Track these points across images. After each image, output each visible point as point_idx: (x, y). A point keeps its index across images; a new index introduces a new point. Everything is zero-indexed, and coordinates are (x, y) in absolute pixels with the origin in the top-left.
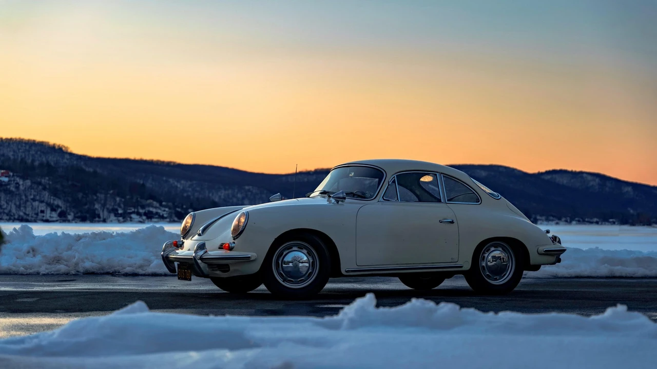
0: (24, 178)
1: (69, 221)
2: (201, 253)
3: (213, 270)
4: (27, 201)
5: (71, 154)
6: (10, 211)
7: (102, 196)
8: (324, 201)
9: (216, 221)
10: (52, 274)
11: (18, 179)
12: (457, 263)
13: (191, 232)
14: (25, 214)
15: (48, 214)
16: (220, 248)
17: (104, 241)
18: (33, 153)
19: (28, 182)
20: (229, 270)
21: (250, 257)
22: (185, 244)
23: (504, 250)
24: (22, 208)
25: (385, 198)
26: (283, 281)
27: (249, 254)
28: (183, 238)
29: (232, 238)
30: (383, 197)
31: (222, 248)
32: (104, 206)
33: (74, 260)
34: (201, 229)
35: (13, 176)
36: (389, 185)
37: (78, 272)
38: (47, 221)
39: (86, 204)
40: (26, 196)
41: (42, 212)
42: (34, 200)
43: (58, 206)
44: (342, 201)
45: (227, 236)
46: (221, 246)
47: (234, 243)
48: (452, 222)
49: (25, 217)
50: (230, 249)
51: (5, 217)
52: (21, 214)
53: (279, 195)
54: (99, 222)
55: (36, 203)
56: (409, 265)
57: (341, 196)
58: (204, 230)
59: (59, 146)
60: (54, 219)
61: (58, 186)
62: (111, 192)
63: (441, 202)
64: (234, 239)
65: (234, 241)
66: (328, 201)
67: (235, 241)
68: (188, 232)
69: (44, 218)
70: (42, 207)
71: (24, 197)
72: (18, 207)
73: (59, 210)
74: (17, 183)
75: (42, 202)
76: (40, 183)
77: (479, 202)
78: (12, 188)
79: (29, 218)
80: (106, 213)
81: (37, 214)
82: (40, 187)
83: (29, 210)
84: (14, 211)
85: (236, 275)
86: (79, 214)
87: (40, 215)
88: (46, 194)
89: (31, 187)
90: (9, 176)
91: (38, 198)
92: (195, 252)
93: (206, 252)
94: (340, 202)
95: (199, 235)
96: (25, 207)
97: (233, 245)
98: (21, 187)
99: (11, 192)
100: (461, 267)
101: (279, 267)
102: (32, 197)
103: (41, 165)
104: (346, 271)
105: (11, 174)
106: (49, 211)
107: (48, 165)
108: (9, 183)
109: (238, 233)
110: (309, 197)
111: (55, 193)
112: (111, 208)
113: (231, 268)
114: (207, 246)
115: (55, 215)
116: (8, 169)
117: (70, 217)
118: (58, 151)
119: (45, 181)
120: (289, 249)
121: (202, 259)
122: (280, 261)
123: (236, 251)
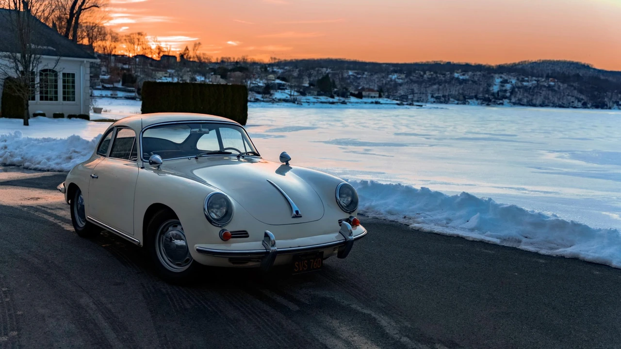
0: (563, 83)
1: (588, 108)
4: (564, 96)
5: (595, 69)
6: (554, 102)
7: (609, 94)
11: (560, 83)
14: (562, 103)
15: (576, 103)
18: (572, 68)
19: (566, 85)
24: (561, 100)
32: (610, 99)
35: (557, 82)
38: (575, 107)
39: (599, 98)
40: (564, 93)
41: (573, 102)
42: (568, 95)
43: (582, 99)
49: (562, 105)
51: (551, 105)
52: (560, 103)
54: (606, 109)
55: (569, 97)
59: (587, 64)
60: (580, 106)
61: (583, 88)
62: (616, 91)
69: (574, 106)
70: (573, 99)
71: (562, 94)
72: (559, 99)
73: (583, 102)
74: (559, 86)
75: (573, 96)
76: (572, 86)
78: (556, 88)
79: (565, 106)
80: (611, 103)
81: (569, 103)
82: (573, 88)
83: (565, 101)
84: (556, 101)
86: (595, 104)
87: (571, 104)
88: (575, 92)
89: (567, 88)
90: (554, 82)
91: (570, 94)
96: (563, 99)
98: (561, 88)
99: (555, 91)
102: (567, 94)
103: (574, 76)
105: (556, 80)
106: (576, 102)
107: (578, 75)
108: (554, 86)
111: (581, 91)
112: (615, 100)
115: (580, 104)
116: (555, 78)
117: (589, 106)
118: (587, 67)
119: (576, 84)
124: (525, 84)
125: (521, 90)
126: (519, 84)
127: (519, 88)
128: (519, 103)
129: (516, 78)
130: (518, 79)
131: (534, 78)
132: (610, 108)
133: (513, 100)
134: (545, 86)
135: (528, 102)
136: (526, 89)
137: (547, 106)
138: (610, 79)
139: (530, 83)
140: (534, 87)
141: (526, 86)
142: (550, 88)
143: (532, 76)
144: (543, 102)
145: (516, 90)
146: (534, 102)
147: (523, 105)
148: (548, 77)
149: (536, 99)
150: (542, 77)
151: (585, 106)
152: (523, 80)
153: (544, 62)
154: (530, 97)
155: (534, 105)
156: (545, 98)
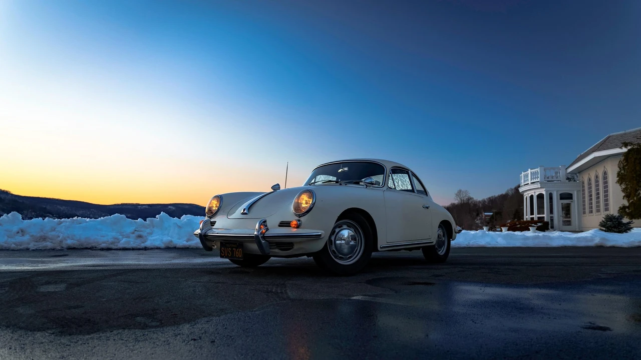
10: (41, 250)
12: (431, 240)
16: (279, 226)
20: (292, 248)
21: (320, 235)
23: (442, 230)
25: (389, 186)
27: (318, 232)
28: (210, 218)
29: (295, 216)
36: (389, 176)
46: (280, 224)
47: (300, 220)
48: (428, 208)
50: (298, 227)
59: (7, 191)
63: (414, 194)
64: (299, 217)
65: (298, 219)
67: (302, 219)
68: (217, 212)
77: (426, 194)
93: (268, 229)
94: (368, 187)
95: (244, 214)
97: (299, 223)
100: (433, 242)
104: (381, 248)
109: (306, 210)
113: (296, 247)
120: (339, 227)
121: (264, 237)
122: (333, 238)
123: (303, 228)
138: (25, 201)
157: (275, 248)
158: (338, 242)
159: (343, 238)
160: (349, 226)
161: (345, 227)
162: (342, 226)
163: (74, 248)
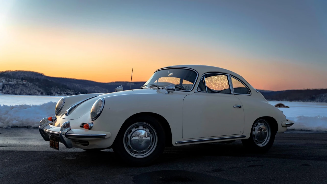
0: (30, 82)
2: (65, 130)
3: (75, 143)
4: (31, 89)
5: (45, 76)
6: (26, 92)
7: (53, 88)
8: (154, 91)
9: (79, 104)
11: (29, 83)
12: (243, 135)
13: (62, 111)
14: (31, 93)
15: (38, 93)
16: (81, 127)
17: (25, 110)
18: (34, 75)
19: (32, 84)
20: (88, 144)
21: (105, 136)
22: (57, 120)
23: (265, 124)
24: (30, 91)
25: (198, 90)
26: (130, 152)
27: (104, 133)
28: (57, 115)
29: (91, 120)
30: (197, 90)
31: (83, 127)
32: (54, 91)
33: (7, 120)
34: (68, 110)
35: (27, 82)
36: (200, 81)
37: (8, 126)
38: (37, 95)
39: (49, 90)
40: (31, 88)
41: (36, 92)
42: (33, 89)
43: (40, 91)
44: (172, 92)
45: (87, 118)
46: (82, 125)
47: (93, 123)
48: (240, 107)
49: (31, 94)
50: (89, 128)
51: (25, 94)
52: (30, 93)
53: (121, 87)
54: (53, 95)
55: (34, 90)
56: (215, 137)
57: (171, 88)
58: (70, 111)
59: (41, 73)
60: (40, 94)
61: (41, 85)
62: (56, 87)
63: (231, 93)
64: (93, 120)
65: (92, 122)
66: (158, 91)
67: (94, 122)
68: (60, 111)
69: (36, 94)
70: (36, 91)
71: (30, 88)
72: (29, 91)
73: (41, 92)
74: (28, 84)
75: (36, 89)
76: (35, 84)
77: (250, 94)
78: (27, 85)
79: (32, 94)
81: (34, 93)
82: (35, 85)
83: (32, 92)
85: (93, 148)
86: (47, 93)
87: (35, 93)
88: (37, 87)
89: (33, 85)
90: (26, 82)
91: (34, 88)
92: (61, 130)
93: (70, 129)
94: (170, 93)
95: (66, 115)
96: (31, 91)
97: (92, 125)
98: (30, 85)
100: (245, 137)
101: (128, 141)
102: (33, 88)
103: (36, 79)
104: (176, 144)
105: (27, 81)
107: (38, 79)
108: (26, 84)
109: (95, 115)
110: (142, 88)
111: (40, 87)
112: (56, 91)
113: (90, 143)
114: (71, 125)
115: (39, 93)
116: (26, 80)
117: (44, 94)
118: (41, 75)
119: (37, 83)
120: (136, 128)
121: (66, 136)
122: (129, 137)
123: (93, 130)
124: (10, 83)
125: (8, 86)
126: (7, 83)
127: (7, 85)
128: (7, 93)
129: (5, 80)
130: (6, 80)
131: (15, 80)
132: (54, 95)
133: (4, 91)
134: (21, 84)
135: (12, 92)
136: (11, 86)
137: (22, 94)
138: (53, 81)
139: (13, 82)
140: (15, 85)
141: (11, 84)
142: (23, 85)
143: (14, 79)
144: (21, 92)
145: (5, 86)
146: (16, 92)
147: (9, 94)
148: (22, 79)
149: (17, 91)
150: (19, 79)
151: (42, 94)
152: (9, 81)
153: (19, 72)
154: (13, 90)
155: (16, 94)
156: (21, 90)
157: (78, 144)
158: (134, 138)
159: (140, 136)
160: (145, 127)
161: (141, 127)
162: (138, 127)
163: (17, 127)
